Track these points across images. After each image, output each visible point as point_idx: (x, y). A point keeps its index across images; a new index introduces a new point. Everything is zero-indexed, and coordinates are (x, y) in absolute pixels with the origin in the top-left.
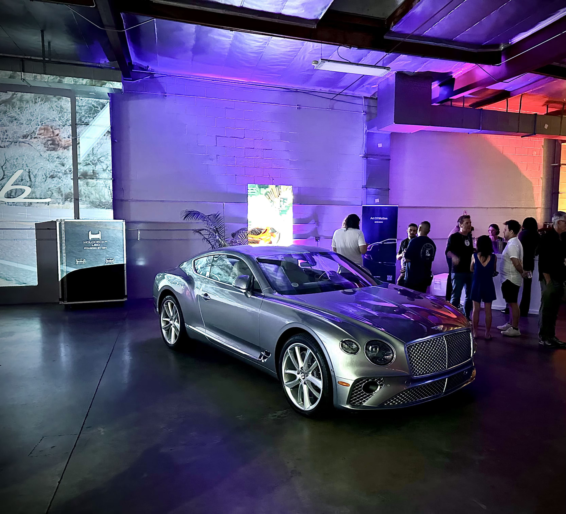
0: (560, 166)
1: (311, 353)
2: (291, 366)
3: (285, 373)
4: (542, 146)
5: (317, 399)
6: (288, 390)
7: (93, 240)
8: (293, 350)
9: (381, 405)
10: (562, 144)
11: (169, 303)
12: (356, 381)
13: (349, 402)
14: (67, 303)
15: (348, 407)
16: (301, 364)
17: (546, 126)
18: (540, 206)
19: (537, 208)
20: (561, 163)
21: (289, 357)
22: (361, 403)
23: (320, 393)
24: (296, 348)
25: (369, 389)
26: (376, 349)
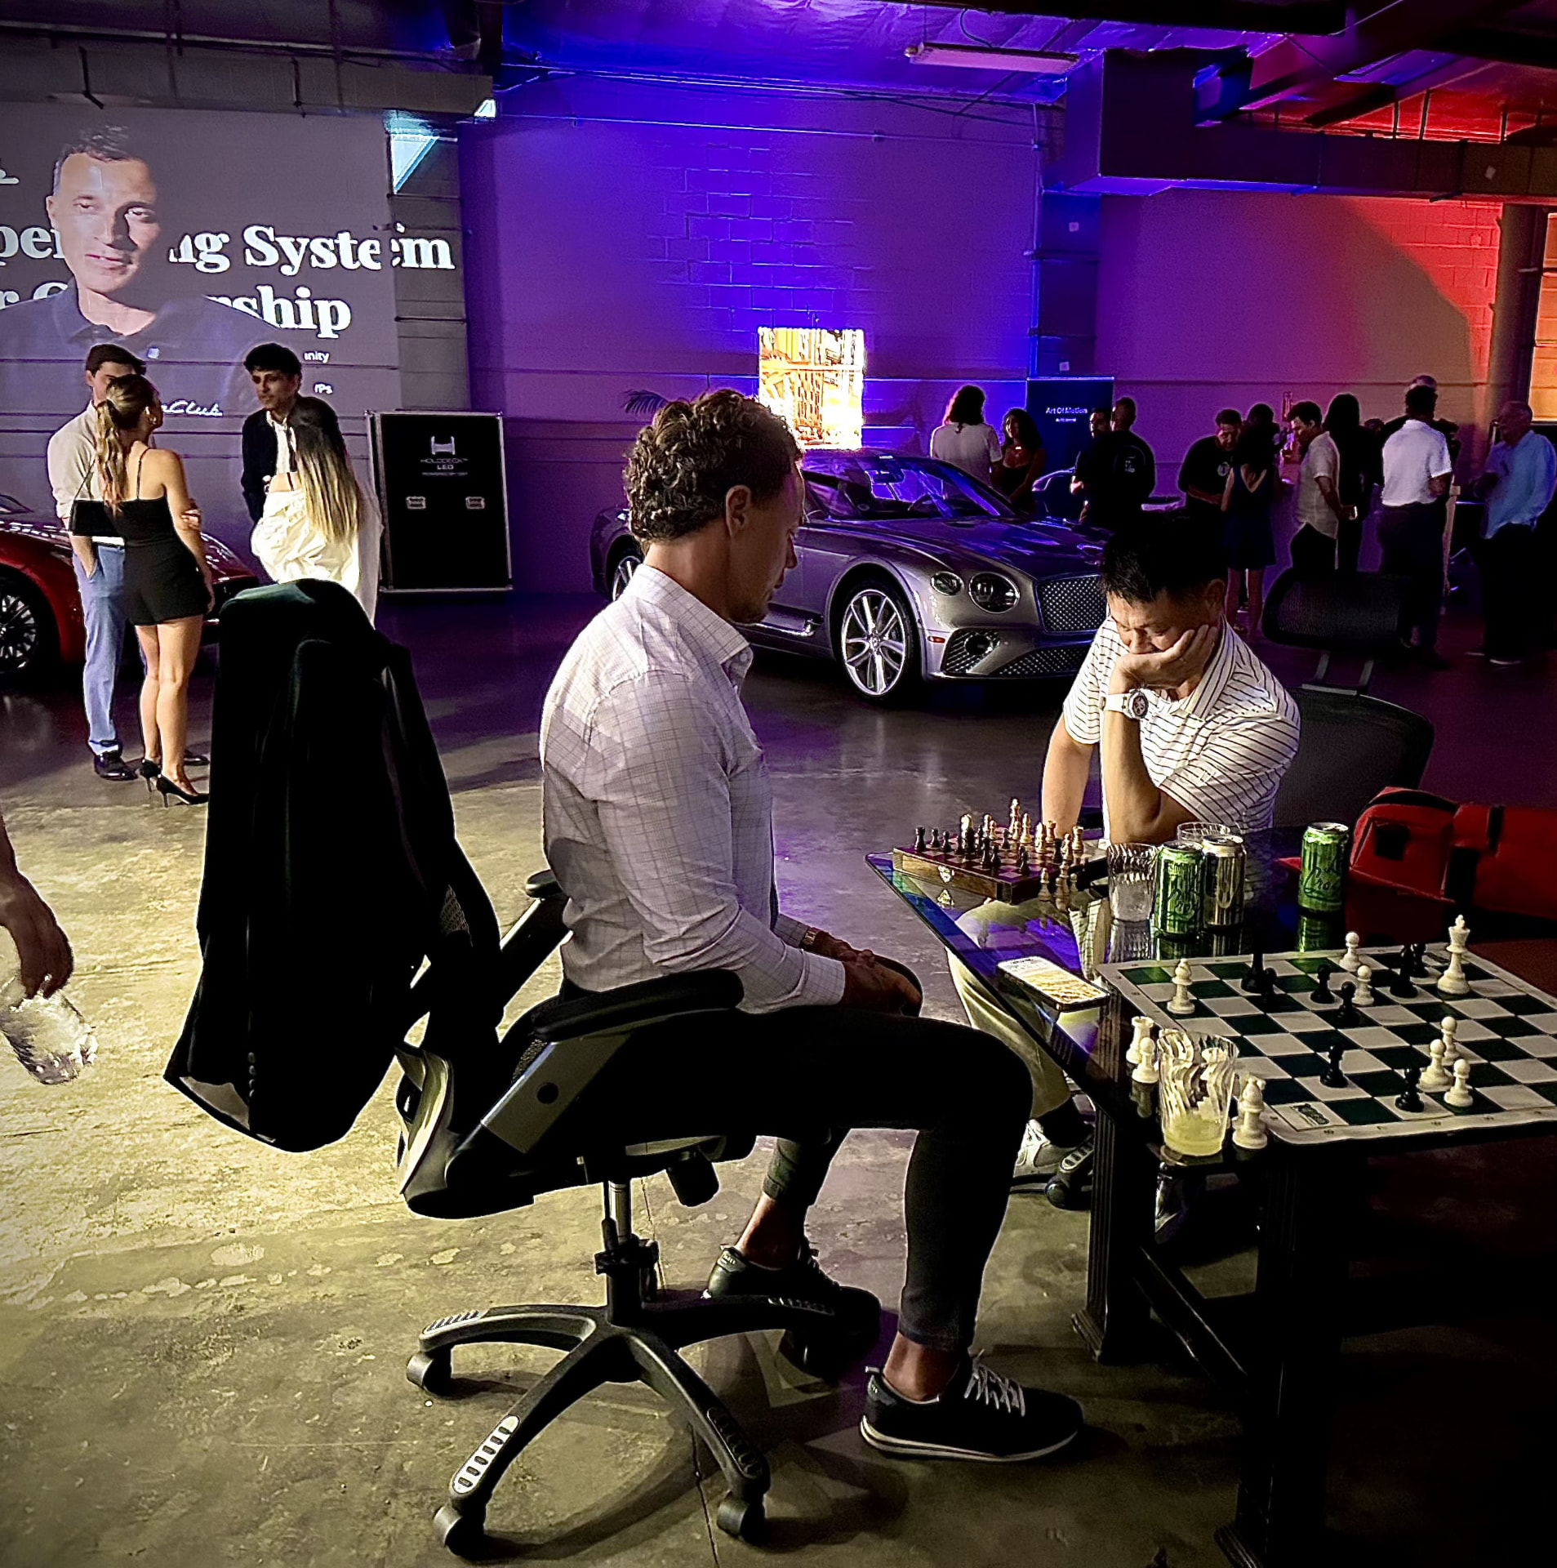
0: (1542, 270)
1: (887, 603)
2: (855, 631)
3: (847, 645)
4: (1498, 221)
5: (895, 672)
6: (852, 671)
7: (441, 455)
8: (859, 603)
9: (995, 673)
10: (1550, 215)
11: (628, 563)
12: (956, 635)
13: (943, 668)
14: (393, 591)
15: (942, 675)
16: (871, 625)
17: (1490, 173)
18: (1484, 380)
19: (1476, 385)
20: (1545, 266)
21: (853, 617)
22: (963, 670)
23: (899, 662)
24: (865, 599)
25: (977, 649)
26: (989, 590)
